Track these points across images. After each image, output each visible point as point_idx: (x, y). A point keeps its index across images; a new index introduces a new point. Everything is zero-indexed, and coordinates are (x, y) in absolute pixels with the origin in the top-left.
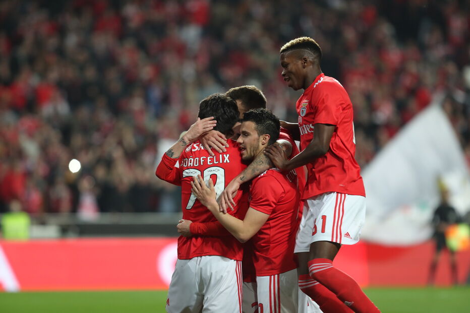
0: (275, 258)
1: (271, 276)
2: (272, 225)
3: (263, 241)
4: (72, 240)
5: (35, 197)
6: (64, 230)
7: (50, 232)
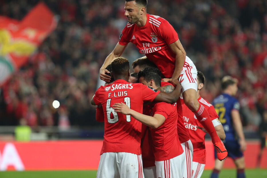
0: (167, 150)
1: (164, 161)
2: (165, 131)
3: (160, 140)
4: (54, 141)
5: (33, 117)
6: (50, 136)
7: (42, 137)
